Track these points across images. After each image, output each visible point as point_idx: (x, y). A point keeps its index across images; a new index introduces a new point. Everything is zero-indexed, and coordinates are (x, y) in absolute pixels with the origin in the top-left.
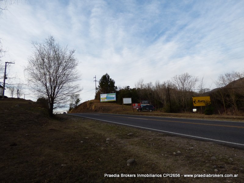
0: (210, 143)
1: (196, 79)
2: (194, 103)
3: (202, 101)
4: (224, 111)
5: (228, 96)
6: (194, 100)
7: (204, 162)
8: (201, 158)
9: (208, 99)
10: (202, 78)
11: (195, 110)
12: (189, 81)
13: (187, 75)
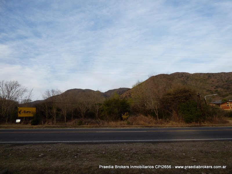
0: (61, 144)
1: (25, 89)
2: (19, 113)
3: (28, 112)
4: (46, 121)
5: (51, 108)
6: (19, 111)
7: (66, 155)
8: (61, 154)
9: (34, 110)
10: (31, 90)
11: (18, 121)
12: (16, 90)
13: (16, 83)
